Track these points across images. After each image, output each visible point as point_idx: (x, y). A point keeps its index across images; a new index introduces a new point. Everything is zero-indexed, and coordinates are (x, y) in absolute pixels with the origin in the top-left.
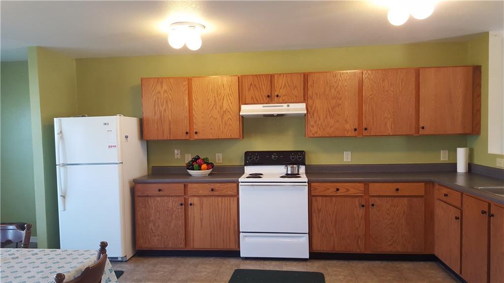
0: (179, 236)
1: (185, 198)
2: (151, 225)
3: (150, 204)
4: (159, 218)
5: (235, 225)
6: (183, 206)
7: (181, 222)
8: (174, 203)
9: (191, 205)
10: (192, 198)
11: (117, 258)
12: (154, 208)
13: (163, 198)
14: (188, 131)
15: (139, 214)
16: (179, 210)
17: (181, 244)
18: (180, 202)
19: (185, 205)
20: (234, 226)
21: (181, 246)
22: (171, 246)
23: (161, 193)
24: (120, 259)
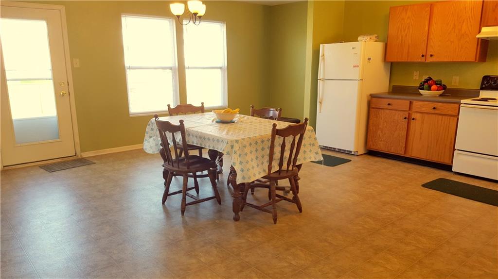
0: (401, 144)
1: (409, 113)
2: (379, 132)
3: (381, 115)
4: (386, 127)
5: (451, 142)
6: (407, 120)
7: (404, 133)
8: (399, 116)
9: (413, 119)
10: (415, 114)
11: (351, 152)
12: (383, 118)
13: (391, 111)
14: (424, 54)
15: (371, 122)
16: (403, 122)
17: (401, 150)
18: (404, 116)
19: (409, 119)
20: (451, 144)
21: (401, 153)
22: (393, 151)
23: (390, 107)
24: (353, 153)
